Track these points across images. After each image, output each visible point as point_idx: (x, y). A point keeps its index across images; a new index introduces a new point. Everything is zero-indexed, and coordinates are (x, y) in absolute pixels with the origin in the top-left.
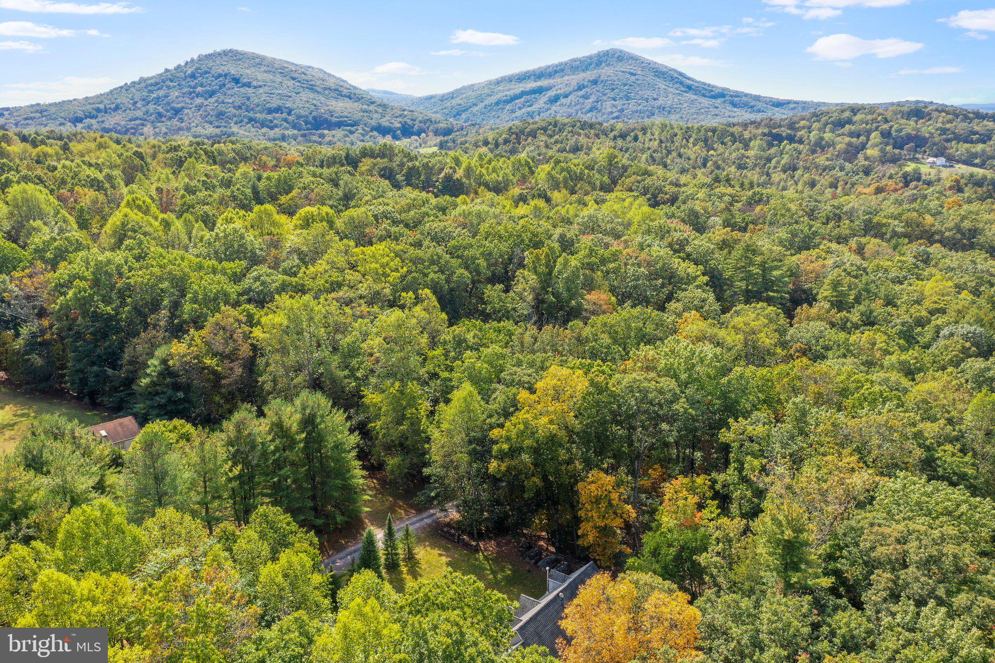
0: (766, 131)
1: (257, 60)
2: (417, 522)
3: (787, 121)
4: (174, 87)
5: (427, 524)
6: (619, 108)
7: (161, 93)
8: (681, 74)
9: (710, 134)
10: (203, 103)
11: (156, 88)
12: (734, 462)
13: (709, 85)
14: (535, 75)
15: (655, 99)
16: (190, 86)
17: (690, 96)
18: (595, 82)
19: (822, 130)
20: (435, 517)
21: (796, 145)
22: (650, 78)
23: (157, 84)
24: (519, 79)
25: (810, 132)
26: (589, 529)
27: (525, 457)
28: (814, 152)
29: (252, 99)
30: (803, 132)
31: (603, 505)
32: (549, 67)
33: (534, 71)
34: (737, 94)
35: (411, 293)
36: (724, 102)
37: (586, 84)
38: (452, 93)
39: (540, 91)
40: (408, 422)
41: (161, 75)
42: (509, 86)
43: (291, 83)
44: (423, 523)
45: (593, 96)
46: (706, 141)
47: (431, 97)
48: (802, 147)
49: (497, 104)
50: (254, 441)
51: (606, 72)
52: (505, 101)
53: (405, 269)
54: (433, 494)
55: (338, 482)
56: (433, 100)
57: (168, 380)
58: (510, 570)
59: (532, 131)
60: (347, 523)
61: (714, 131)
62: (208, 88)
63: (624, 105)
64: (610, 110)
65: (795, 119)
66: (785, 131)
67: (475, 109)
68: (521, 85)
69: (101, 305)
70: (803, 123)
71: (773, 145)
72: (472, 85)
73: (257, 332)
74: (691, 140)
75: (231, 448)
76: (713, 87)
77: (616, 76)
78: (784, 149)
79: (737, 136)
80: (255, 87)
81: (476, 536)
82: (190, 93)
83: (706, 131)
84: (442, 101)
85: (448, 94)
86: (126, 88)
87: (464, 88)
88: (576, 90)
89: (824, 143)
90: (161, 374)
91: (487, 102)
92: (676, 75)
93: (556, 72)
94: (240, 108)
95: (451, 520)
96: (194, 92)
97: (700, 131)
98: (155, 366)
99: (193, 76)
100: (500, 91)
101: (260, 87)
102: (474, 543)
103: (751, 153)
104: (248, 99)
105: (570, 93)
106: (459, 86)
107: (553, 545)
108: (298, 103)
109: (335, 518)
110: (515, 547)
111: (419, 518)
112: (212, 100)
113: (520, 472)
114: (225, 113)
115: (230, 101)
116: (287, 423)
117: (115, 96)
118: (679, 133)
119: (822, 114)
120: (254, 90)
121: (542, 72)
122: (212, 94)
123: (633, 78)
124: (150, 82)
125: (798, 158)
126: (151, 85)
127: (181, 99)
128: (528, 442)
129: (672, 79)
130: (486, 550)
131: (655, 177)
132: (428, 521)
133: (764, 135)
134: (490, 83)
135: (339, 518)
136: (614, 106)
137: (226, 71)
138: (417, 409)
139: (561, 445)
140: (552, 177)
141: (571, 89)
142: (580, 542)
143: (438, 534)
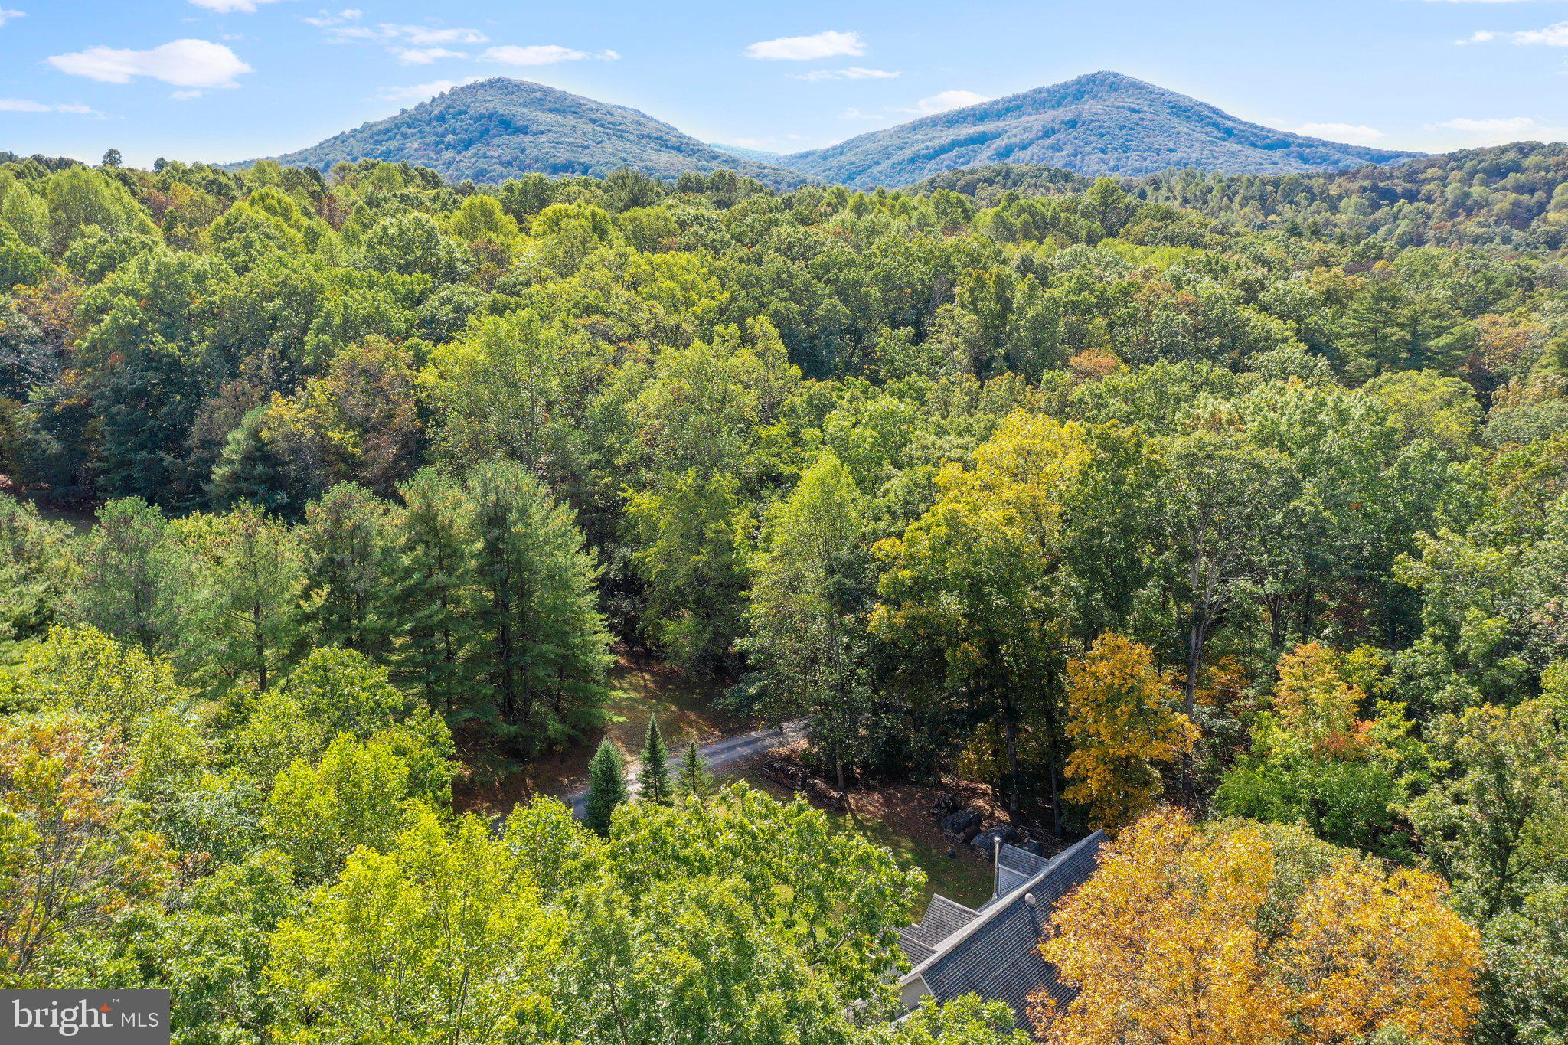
0: (1367, 183)
1: (539, 95)
2: (722, 752)
3: (1403, 170)
4: (413, 135)
5: (741, 757)
6: (1111, 164)
7: (394, 144)
8: (1215, 111)
9: (1270, 188)
10: (454, 158)
11: (386, 137)
12: (1433, 624)
13: (1263, 128)
14: (974, 115)
15: (1171, 151)
16: (437, 134)
17: (1231, 145)
18: (1072, 124)
19: (1468, 180)
20: (759, 745)
21: (1421, 205)
22: (1164, 117)
23: (388, 131)
24: (948, 121)
25: (1445, 186)
26: (1089, 764)
27: (951, 603)
28: (1453, 215)
29: (528, 151)
30: (1432, 186)
31: (1125, 709)
32: (997, 102)
33: (973, 109)
34: (1310, 143)
35: (733, 327)
36: (1288, 155)
37: (1057, 127)
38: (842, 147)
39: (981, 139)
40: (710, 548)
41: (395, 118)
42: (931, 133)
43: (589, 127)
44: (733, 754)
45: (1068, 146)
46: (1263, 199)
47: (807, 155)
48: (1432, 207)
49: (912, 161)
50: (366, 545)
51: (1090, 107)
52: (925, 157)
53: (727, 294)
54: (753, 690)
55: (549, 648)
56: (810, 159)
57: (260, 468)
58: (911, 851)
59: (968, 184)
60: (572, 740)
61: (1276, 184)
62: (463, 136)
63: (1119, 159)
64: (1096, 168)
65: (1416, 166)
66: (1399, 185)
67: (876, 170)
68: (951, 131)
69: (158, 338)
70: (1431, 172)
71: (1380, 206)
72: (873, 134)
73: (427, 376)
74: (1237, 199)
75: (313, 553)
76: (1269, 131)
77: (1108, 114)
78: (1399, 211)
79: (1316, 191)
80: (535, 134)
81: (841, 783)
82: (437, 144)
83: (1264, 183)
84: (825, 158)
85: (834, 148)
86: (342, 139)
87: (860, 138)
88: (1042, 138)
89: (1470, 202)
90: (249, 458)
91: (896, 158)
92: (1206, 112)
93: (1008, 110)
94: (509, 164)
95: (793, 751)
96: (442, 142)
97: (1252, 184)
98: (239, 443)
99: (441, 118)
100: (917, 141)
101: (542, 133)
102: (835, 794)
103: (1342, 218)
104: (523, 151)
105: (1032, 142)
106: (851, 135)
107: (1005, 807)
108: (600, 157)
109: (544, 727)
110: (921, 807)
111: (726, 745)
112: (469, 153)
113: (937, 630)
114: (487, 172)
115: (496, 154)
116: (445, 514)
117: (326, 150)
118: (1217, 187)
119: (1466, 156)
120: (531, 138)
121: (985, 111)
122: (468, 144)
123: (1135, 117)
124: (376, 129)
125: (1426, 226)
126: (380, 132)
127: (421, 153)
128: (955, 563)
129: (1201, 118)
130: (860, 810)
131: (1184, 222)
132: (746, 751)
133: (1364, 190)
134: (902, 129)
135: (554, 727)
136: (1103, 161)
137: (491, 109)
138: (729, 524)
139: (1030, 579)
140: (1003, 222)
141: (1032, 136)
142: (1068, 795)
143: (762, 775)
